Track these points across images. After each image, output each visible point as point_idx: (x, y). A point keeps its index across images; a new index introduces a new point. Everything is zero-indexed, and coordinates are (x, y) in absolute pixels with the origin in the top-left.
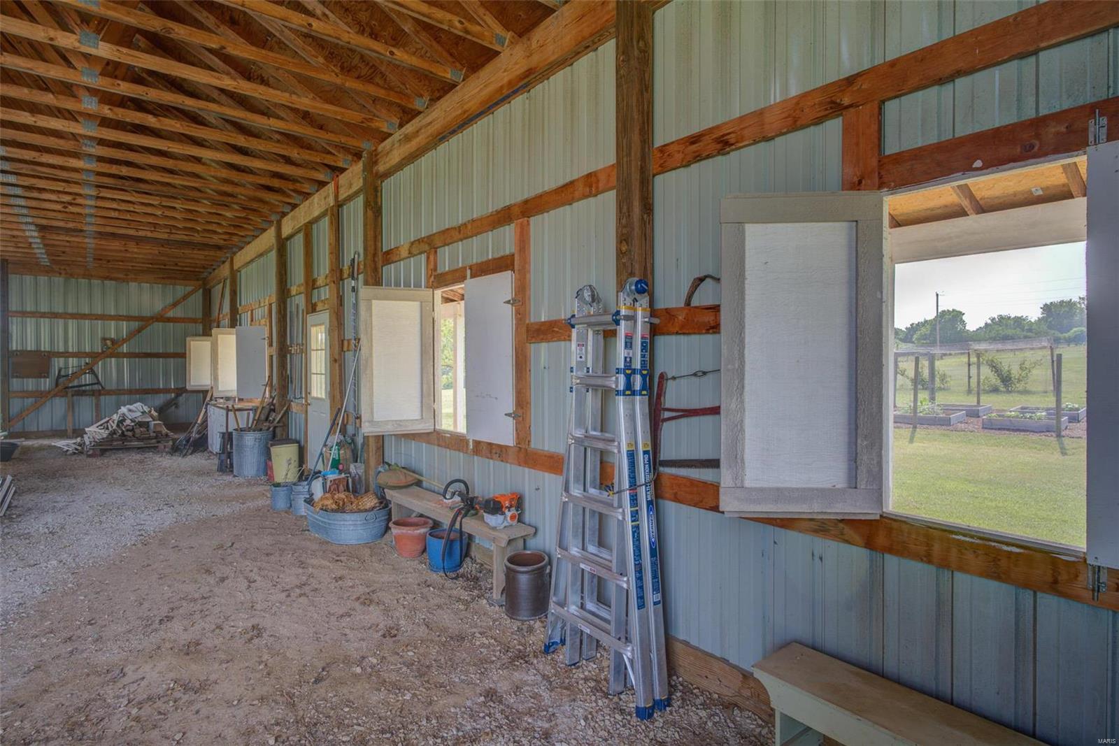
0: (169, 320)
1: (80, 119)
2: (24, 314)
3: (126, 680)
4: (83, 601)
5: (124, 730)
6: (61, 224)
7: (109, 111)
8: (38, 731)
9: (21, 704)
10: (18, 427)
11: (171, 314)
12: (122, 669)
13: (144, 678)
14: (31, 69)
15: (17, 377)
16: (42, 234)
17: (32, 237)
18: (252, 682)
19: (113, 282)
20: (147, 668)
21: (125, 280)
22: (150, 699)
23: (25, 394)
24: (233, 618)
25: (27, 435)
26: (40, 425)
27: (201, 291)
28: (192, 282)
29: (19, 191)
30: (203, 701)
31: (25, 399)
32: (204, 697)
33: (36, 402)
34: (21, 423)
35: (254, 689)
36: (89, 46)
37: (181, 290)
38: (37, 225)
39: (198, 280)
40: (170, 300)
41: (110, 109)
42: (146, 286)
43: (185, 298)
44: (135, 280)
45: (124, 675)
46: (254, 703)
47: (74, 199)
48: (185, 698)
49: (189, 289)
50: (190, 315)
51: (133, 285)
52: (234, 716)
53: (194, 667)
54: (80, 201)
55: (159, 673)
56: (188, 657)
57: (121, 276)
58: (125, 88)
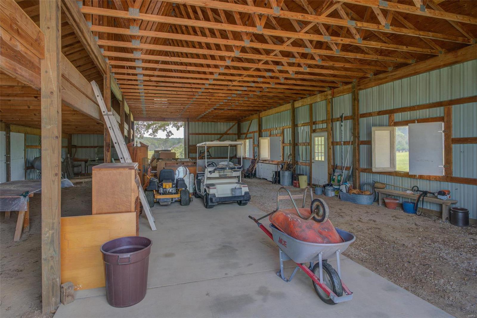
0: (228, 134)
11: (228, 132)
15: (191, 153)
19: (214, 123)
21: (217, 122)
23: (193, 158)
27: (237, 124)
28: (234, 121)
37: (231, 124)
39: (236, 120)
40: (228, 128)
42: (222, 123)
43: (232, 127)
44: (219, 122)
49: (234, 123)
50: (234, 133)
51: (219, 123)
57: (215, 120)
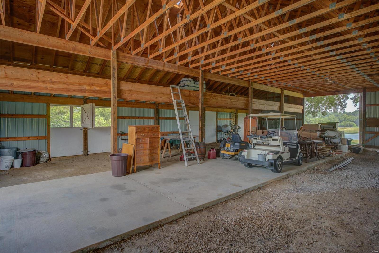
1: (357, 38)
2: (371, 105)
3: (320, 220)
4: (333, 197)
5: (307, 230)
6: (374, 73)
7: (362, 33)
8: (293, 219)
9: (296, 211)
10: (368, 144)
12: (322, 218)
13: (324, 223)
14: (332, 33)
15: (368, 126)
16: (370, 77)
17: (368, 79)
18: (351, 244)
20: (328, 221)
22: (320, 228)
23: (370, 133)
24: (369, 224)
25: (370, 147)
26: (376, 144)
29: (354, 66)
30: (331, 239)
31: (371, 134)
32: (333, 238)
33: (374, 136)
34: (369, 142)
35: (349, 247)
36: (342, 18)
38: (367, 75)
41: (362, 32)
45: (321, 219)
46: (344, 250)
47: (372, 63)
48: (328, 234)
52: (334, 248)
53: (340, 229)
54: (375, 63)
55: (329, 224)
56: (341, 225)
58: (362, 23)
